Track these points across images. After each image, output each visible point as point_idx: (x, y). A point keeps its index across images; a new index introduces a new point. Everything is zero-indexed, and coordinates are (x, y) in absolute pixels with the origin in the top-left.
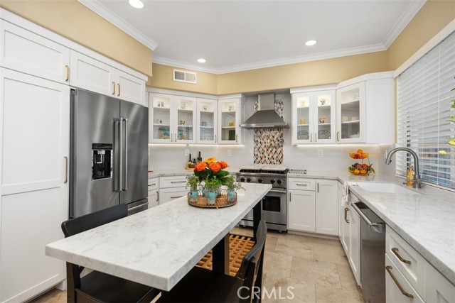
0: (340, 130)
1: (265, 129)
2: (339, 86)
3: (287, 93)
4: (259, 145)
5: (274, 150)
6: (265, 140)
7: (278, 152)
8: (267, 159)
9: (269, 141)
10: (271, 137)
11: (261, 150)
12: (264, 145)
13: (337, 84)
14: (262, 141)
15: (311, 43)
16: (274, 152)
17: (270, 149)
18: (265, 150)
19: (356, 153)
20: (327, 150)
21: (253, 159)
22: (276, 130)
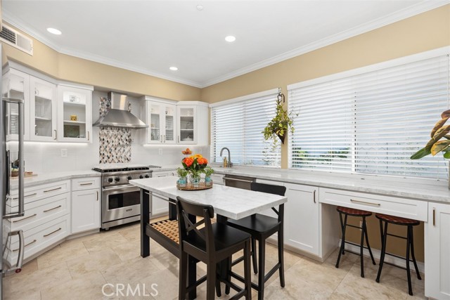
0: (179, 135)
1: (112, 127)
4: (106, 143)
5: (123, 149)
6: (113, 139)
7: (126, 151)
8: (114, 158)
9: (117, 140)
10: (119, 137)
11: (108, 149)
12: (111, 144)
13: (177, 101)
14: (109, 140)
15: (174, 69)
16: (122, 150)
17: (118, 148)
18: (113, 149)
19: (185, 150)
20: (165, 150)
21: (98, 158)
22: (124, 129)
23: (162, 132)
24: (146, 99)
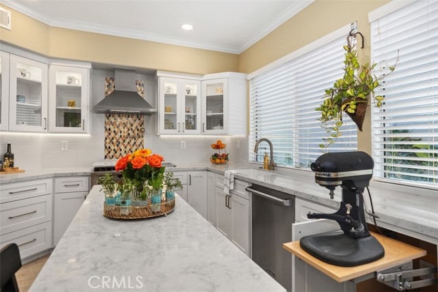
0: (205, 121)
1: (120, 114)
2: (204, 78)
3: (152, 75)
4: (113, 134)
5: (133, 141)
6: (121, 128)
7: (138, 143)
8: (123, 152)
9: (126, 130)
10: (129, 125)
11: (114, 141)
12: (119, 134)
13: (202, 75)
14: (116, 130)
15: (187, 27)
16: (132, 143)
17: (127, 140)
18: (121, 141)
19: (216, 143)
20: (189, 141)
21: (103, 153)
22: (135, 117)
23: (181, 118)
24: (158, 74)
